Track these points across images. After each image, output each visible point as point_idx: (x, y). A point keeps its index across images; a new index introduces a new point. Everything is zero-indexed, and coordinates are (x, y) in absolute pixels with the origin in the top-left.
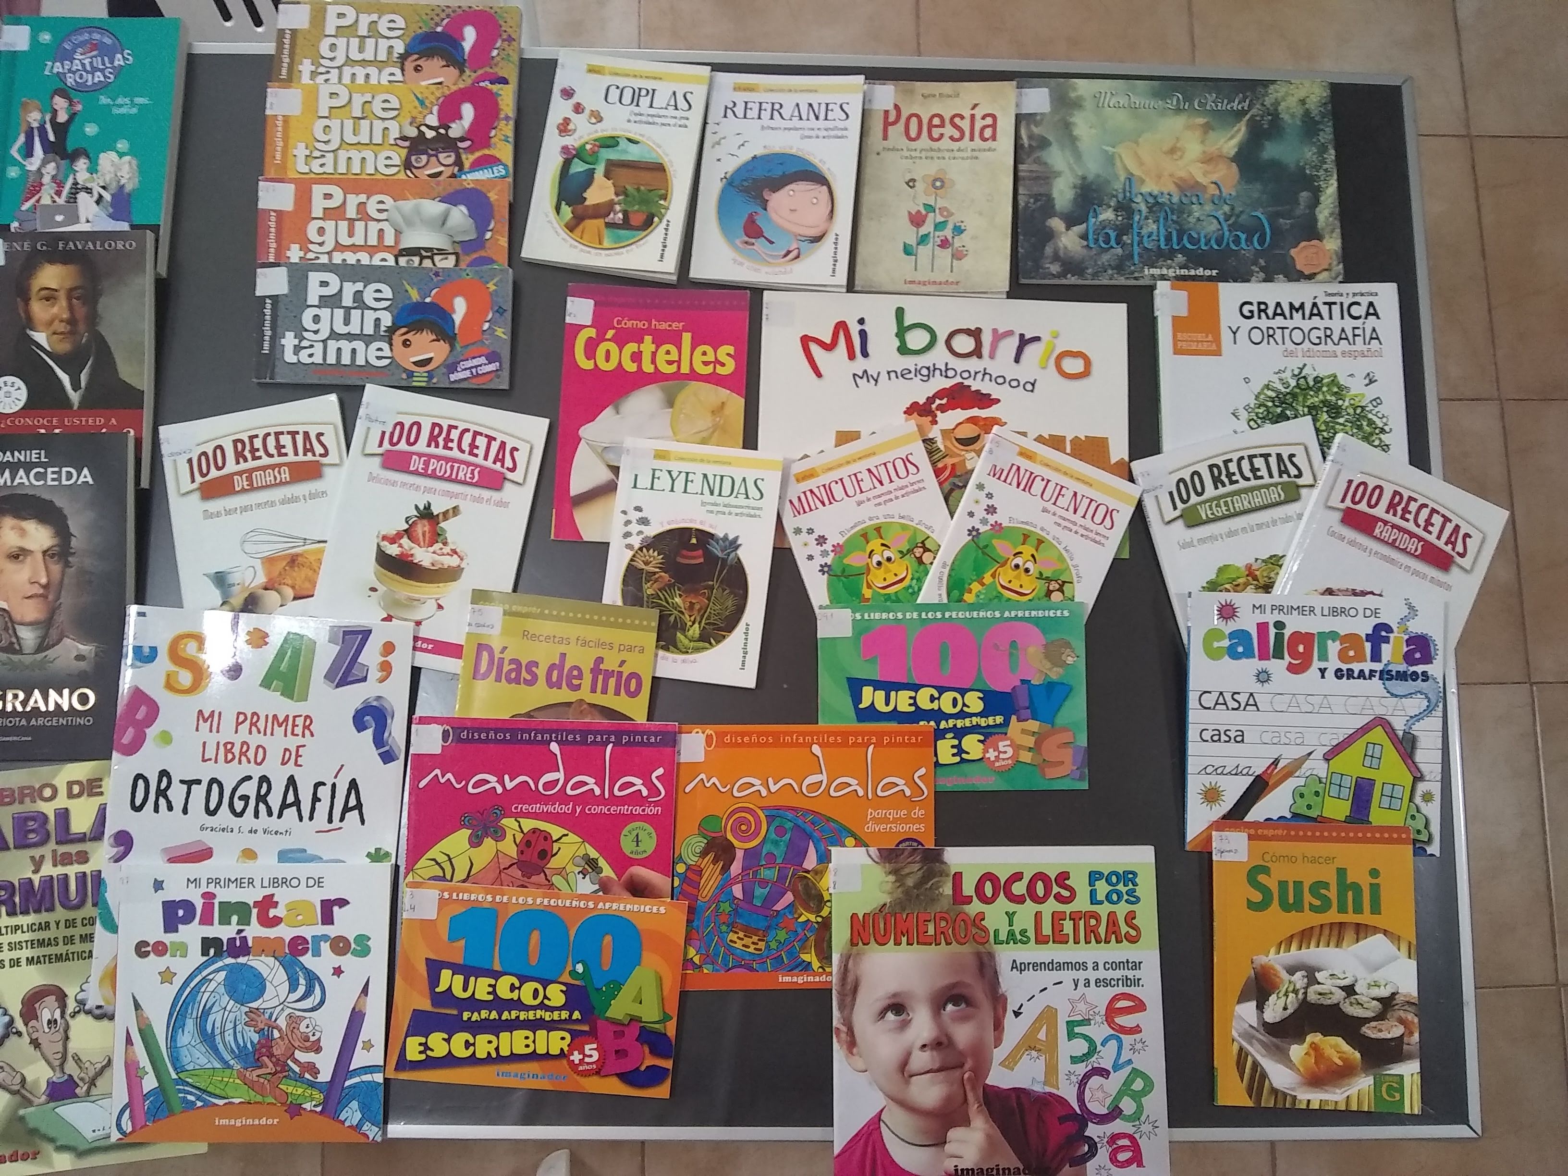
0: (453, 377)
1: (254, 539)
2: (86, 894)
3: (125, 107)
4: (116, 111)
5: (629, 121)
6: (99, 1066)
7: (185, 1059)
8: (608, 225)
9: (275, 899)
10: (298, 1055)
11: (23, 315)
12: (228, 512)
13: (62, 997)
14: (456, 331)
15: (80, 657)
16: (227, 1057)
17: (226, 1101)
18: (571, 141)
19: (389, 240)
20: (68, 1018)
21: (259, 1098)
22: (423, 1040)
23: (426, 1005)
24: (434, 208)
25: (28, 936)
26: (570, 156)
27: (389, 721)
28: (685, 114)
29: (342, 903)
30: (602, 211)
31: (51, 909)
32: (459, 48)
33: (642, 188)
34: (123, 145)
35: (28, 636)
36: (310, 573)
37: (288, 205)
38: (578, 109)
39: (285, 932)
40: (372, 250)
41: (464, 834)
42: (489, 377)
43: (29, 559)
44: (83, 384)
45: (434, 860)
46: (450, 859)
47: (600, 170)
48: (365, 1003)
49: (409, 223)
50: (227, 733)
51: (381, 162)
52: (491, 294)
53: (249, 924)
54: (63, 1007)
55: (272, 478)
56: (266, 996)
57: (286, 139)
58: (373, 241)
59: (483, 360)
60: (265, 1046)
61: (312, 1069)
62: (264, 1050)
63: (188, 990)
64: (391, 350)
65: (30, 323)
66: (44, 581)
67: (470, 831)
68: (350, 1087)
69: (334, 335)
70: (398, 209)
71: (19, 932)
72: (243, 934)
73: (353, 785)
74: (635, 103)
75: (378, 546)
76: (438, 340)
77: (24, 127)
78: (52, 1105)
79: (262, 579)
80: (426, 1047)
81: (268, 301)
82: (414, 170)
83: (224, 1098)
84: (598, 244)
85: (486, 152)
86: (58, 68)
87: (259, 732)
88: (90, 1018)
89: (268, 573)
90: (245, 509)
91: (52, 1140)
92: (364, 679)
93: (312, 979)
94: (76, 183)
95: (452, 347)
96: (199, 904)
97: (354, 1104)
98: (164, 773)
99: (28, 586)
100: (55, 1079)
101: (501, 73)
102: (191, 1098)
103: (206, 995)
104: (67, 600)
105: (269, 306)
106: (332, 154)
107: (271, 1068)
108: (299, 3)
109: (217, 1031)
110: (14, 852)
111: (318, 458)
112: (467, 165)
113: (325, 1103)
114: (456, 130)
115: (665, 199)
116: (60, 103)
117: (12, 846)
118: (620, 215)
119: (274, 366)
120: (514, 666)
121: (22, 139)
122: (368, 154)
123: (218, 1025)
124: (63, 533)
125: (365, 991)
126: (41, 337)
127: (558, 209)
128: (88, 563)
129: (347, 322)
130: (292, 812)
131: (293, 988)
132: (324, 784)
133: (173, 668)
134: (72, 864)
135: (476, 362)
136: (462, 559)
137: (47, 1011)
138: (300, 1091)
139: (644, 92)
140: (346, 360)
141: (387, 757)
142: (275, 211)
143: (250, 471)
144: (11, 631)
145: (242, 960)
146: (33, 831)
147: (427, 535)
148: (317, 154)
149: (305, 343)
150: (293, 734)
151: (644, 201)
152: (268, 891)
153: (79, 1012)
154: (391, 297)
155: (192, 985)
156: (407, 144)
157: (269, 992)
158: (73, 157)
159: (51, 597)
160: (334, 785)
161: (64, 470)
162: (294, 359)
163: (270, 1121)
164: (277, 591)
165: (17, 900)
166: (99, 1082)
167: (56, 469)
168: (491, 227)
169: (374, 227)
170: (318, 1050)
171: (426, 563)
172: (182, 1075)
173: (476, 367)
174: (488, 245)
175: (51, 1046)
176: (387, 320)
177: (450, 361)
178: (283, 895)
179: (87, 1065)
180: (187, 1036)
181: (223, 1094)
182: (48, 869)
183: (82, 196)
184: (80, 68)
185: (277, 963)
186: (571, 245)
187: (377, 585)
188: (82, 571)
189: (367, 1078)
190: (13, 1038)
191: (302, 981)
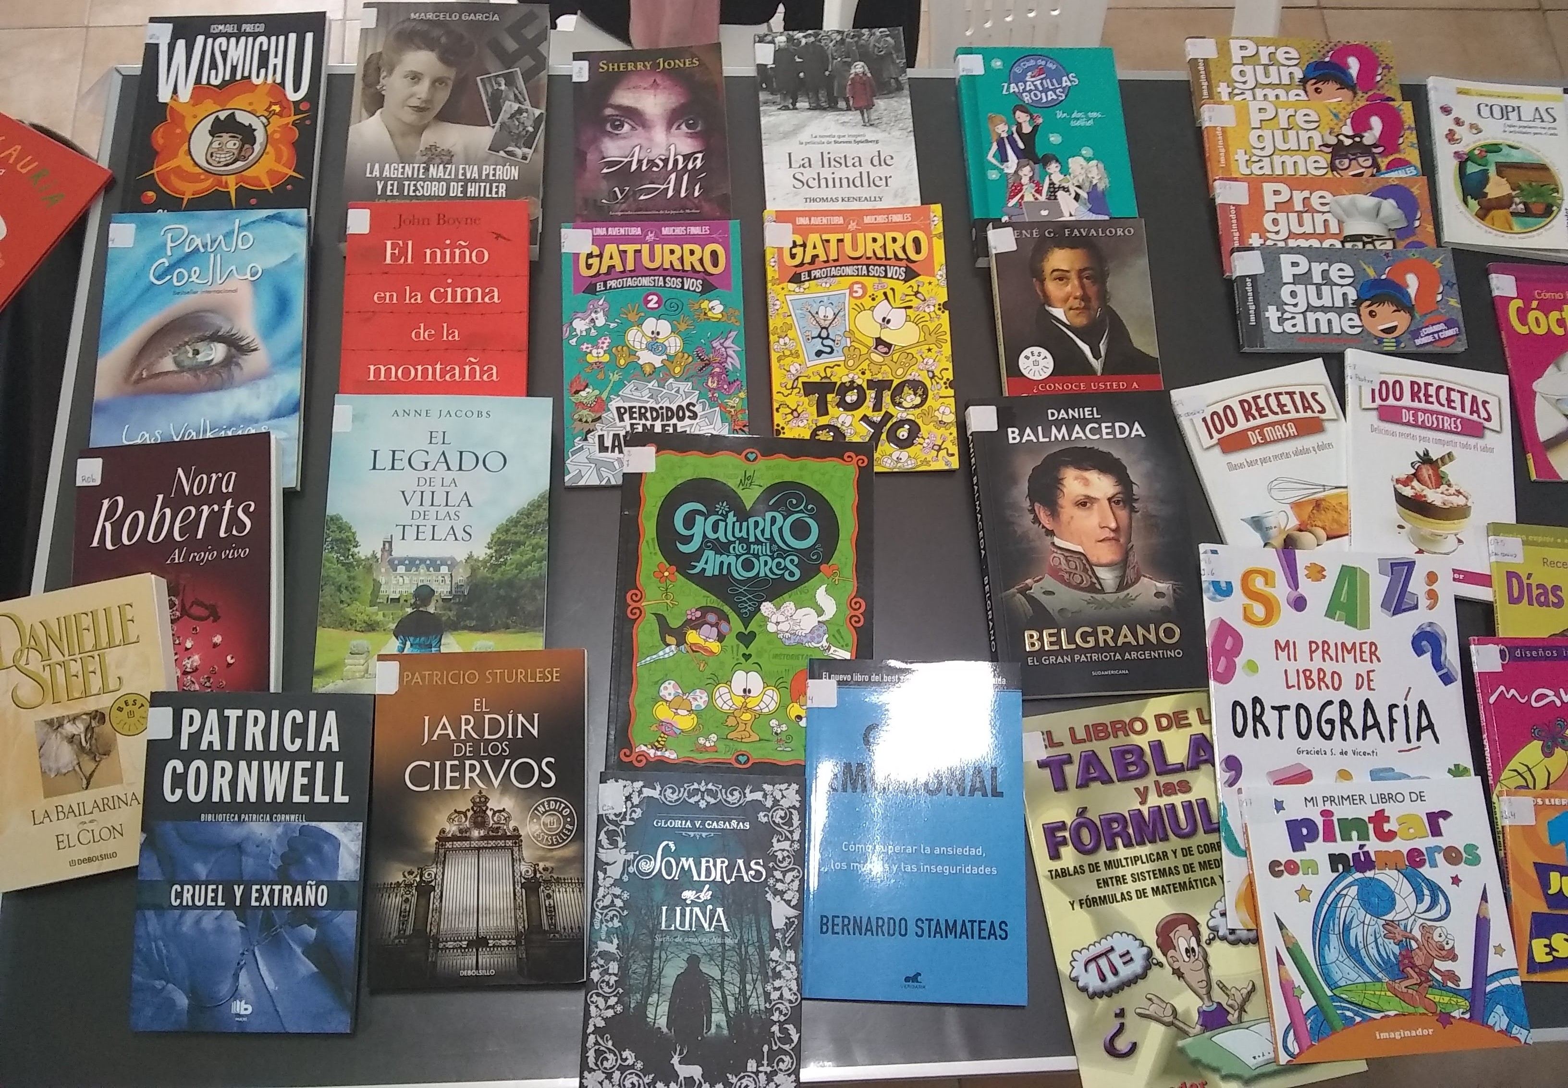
0: (1418, 342)
1: (1280, 486)
2: (1195, 821)
3: (1081, 121)
4: (1073, 123)
5: (1505, 131)
6: (1245, 992)
7: (1337, 976)
8: (1513, 214)
9: (1386, 814)
10: (1438, 964)
11: (1040, 293)
12: (1250, 464)
13: (1194, 926)
14: (1414, 303)
15: (1159, 594)
16: (1375, 970)
17: (1382, 1014)
18: (1462, 148)
19: (1334, 228)
20: (1205, 945)
21: (1411, 1009)
22: (1547, 942)
23: (1542, 907)
24: (1367, 201)
25: (1148, 867)
26: (1463, 161)
27: (1443, 645)
28: (1553, 125)
29: (1446, 814)
30: (1503, 203)
31: (1165, 838)
32: (1349, 76)
33: (1534, 184)
34: (1086, 151)
35: (1107, 577)
36: (1336, 516)
37: (1244, 201)
38: (1458, 122)
39: (1401, 845)
40: (1321, 237)
41: (1536, 745)
42: (1451, 341)
43: (1096, 506)
44: (1103, 353)
45: (1515, 771)
46: (1529, 770)
47: (1492, 171)
48: (1487, 908)
49: (1349, 215)
50: (1303, 662)
51: (1311, 167)
52: (1438, 270)
53: (1368, 839)
54: (1197, 935)
55: (1282, 433)
56: (1398, 908)
57: (1226, 146)
58: (1320, 230)
59: (1442, 326)
60: (1407, 955)
61: (1452, 976)
62: (1406, 961)
63: (1326, 907)
64: (1361, 320)
65: (1047, 300)
66: (1113, 525)
67: (1541, 743)
68: (1492, 992)
69: (1310, 308)
70: (1336, 202)
71: (1139, 862)
72: (1365, 849)
73: (1422, 706)
74: (1505, 117)
75: (1395, 489)
76: (1399, 311)
77: (995, 138)
78: (1208, 1034)
79: (1294, 522)
80: (1551, 949)
81: (1248, 280)
82: (1340, 172)
83: (1380, 1012)
84: (1509, 229)
85: (1397, 156)
86: (1013, 88)
87: (1331, 659)
88: (1225, 945)
89: (1298, 516)
90: (1264, 461)
91: (1216, 1070)
92: (1416, 607)
93: (1435, 890)
94: (1052, 184)
95: (1413, 317)
96: (1319, 821)
97: (1499, 1009)
98: (1256, 700)
99: (1099, 531)
100: (1205, 1008)
101: (1388, 95)
102: (1348, 1013)
103: (1344, 910)
104: (1137, 542)
105: (1249, 284)
106: (1268, 159)
107: (1415, 979)
108: (1204, 38)
109: (1361, 945)
110: (1118, 785)
111: (1317, 415)
112: (1383, 166)
113: (1471, 1010)
114: (1369, 138)
115: (1558, 192)
116: (1021, 117)
117: (1115, 778)
118: (1521, 206)
119: (1262, 337)
120: (1541, 591)
121: (995, 147)
122: (1299, 158)
123: (1360, 939)
124: (1123, 480)
125: (1484, 898)
126: (1058, 312)
127: (1465, 202)
128: (1153, 508)
129: (1319, 296)
130: (1373, 733)
131: (1420, 899)
132: (1396, 706)
133: (1248, 601)
134: (1176, 794)
135: (1436, 328)
136: (1467, 499)
137: (1183, 940)
138: (1446, 999)
139: (1510, 109)
140: (1324, 329)
141: (1447, 679)
142: (1234, 205)
143: (1261, 427)
144: (1090, 573)
145: (1369, 874)
146: (1132, 763)
147: (1433, 478)
148: (1254, 159)
149: (1286, 316)
150: (1362, 660)
151: (1539, 195)
152: (1380, 807)
153: (1214, 939)
154: (1352, 274)
155: (1329, 900)
156: (1330, 150)
157: (1400, 904)
158: (1045, 161)
159: (1122, 540)
160: (1406, 707)
161: (1117, 425)
162: (1279, 329)
163: (1425, 1032)
164: (1310, 532)
165: (1131, 831)
166: (1248, 1008)
167: (1110, 424)
168: (1418, 216)
169: (1319, 219)
170: (1454, 958)
171: (1438, 503)
172: (1337, 992)
173: (1437, 332)
174: (1418, 231)
175: (1196, 976)
176: (1352, 295)
177: (1412, 328)
178: (1390, 809)
179: (1233, 991)
180: (1334, 952)
181: (1378, 1008)
182: (1154, 800)
183: (1060, 194)
184: (1033, 88)
185: (1401, 876)
186: (1486, 231)
187: (1404, 523)
188: (1148, 516)
189: (1505, 981)
190: (1155, 969)
191: (1426, 892)
